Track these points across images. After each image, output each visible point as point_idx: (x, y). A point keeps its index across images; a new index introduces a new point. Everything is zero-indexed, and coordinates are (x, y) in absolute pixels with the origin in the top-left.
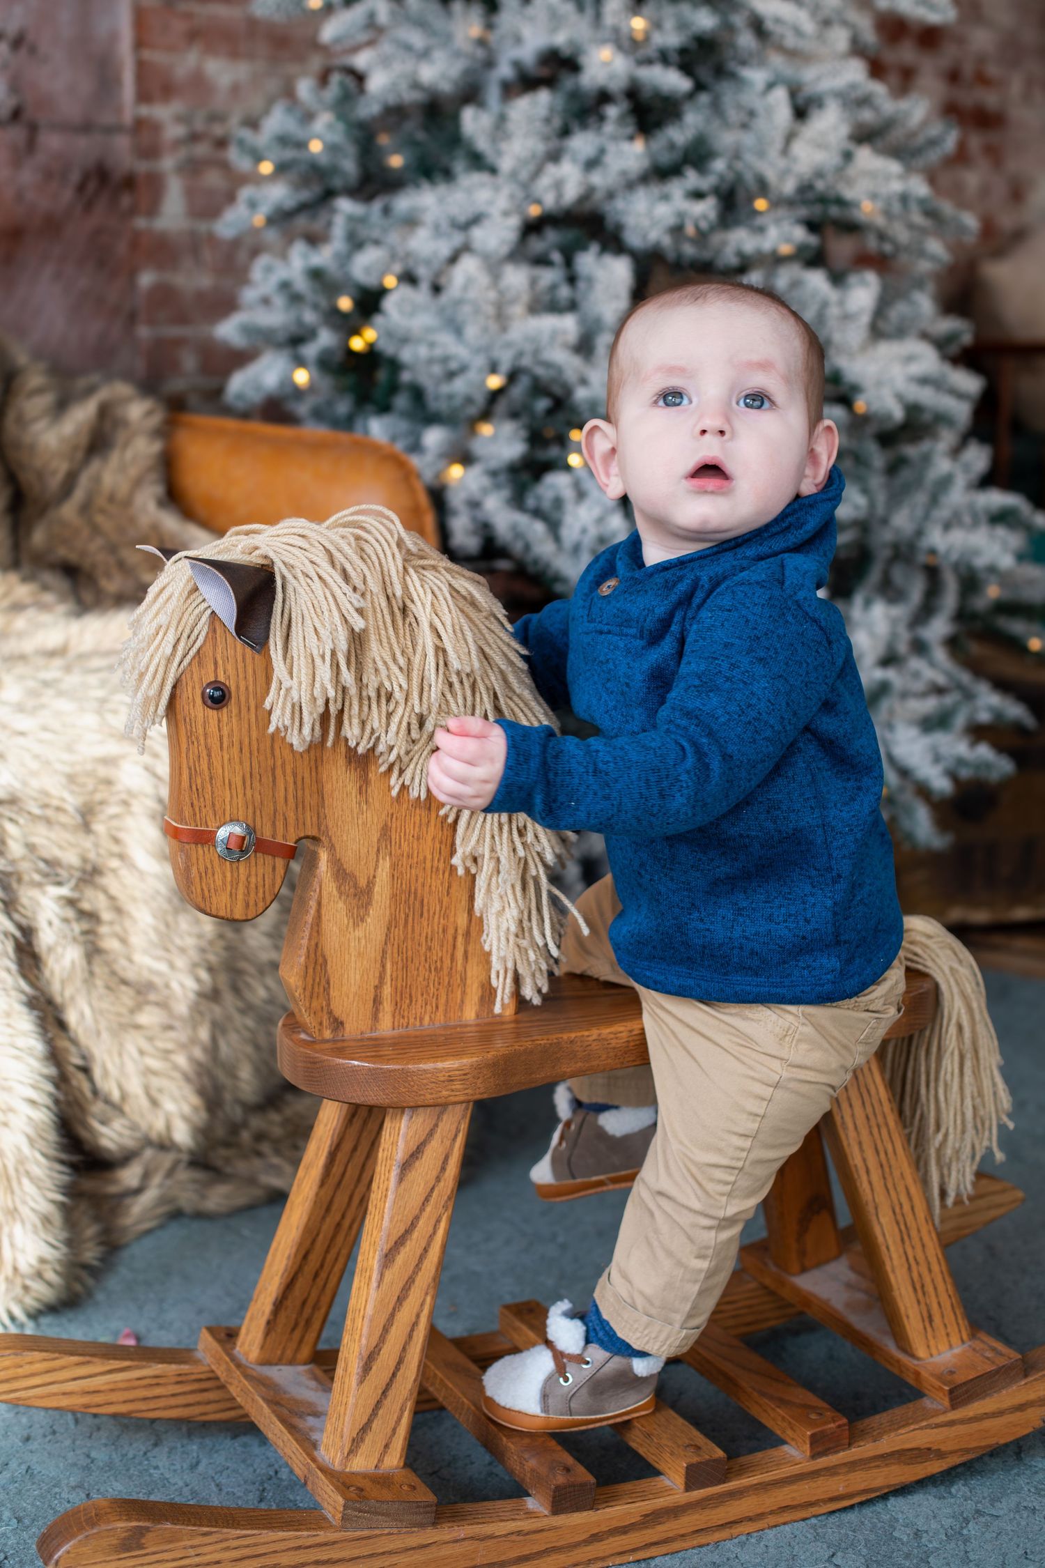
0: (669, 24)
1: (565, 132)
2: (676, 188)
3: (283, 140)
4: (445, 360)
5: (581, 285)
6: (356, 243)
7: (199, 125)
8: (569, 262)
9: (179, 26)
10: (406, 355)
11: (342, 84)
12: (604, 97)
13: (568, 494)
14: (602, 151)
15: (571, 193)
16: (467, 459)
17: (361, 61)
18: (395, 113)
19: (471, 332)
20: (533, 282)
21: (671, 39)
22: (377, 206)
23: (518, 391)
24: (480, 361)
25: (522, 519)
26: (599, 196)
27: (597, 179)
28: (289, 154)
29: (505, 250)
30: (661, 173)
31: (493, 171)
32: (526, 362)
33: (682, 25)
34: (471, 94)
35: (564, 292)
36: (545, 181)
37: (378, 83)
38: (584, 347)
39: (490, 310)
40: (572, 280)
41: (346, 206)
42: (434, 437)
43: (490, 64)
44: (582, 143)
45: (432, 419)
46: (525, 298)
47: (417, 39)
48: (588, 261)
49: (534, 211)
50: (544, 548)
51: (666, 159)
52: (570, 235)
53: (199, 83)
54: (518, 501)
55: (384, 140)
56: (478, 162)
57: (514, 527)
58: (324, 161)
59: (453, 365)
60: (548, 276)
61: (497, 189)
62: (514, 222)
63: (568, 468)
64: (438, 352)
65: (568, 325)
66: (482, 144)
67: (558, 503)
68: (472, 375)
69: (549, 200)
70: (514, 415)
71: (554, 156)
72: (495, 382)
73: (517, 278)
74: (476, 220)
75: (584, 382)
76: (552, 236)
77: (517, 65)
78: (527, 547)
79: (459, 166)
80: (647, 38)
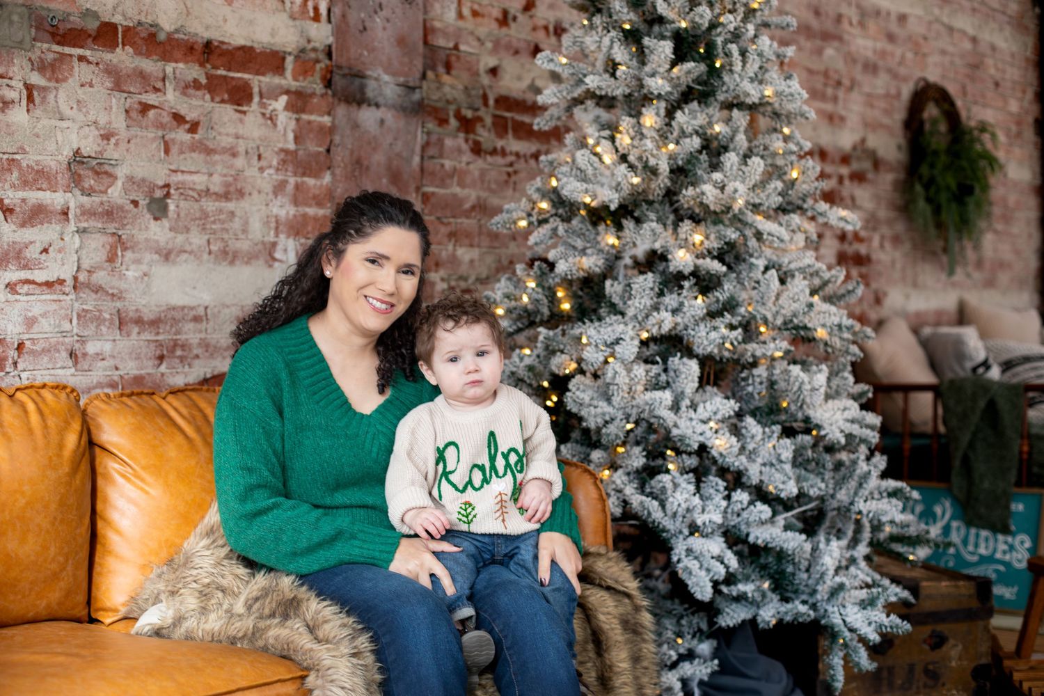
0: (712, 237)
1: (661, 294)
2: (718, 322)
3: (508, 296)
4: (604, 414)
5: (672, 374)
6: (551, 352)
7: (453, 283)
8: (665, 361)
9: (444, 230)
10: (583, 413)
11: (540, 269)
12: (679, 277)
13: (669, 486)
14: (682, 304)
15: (666, 328)
16: (614, 467)
17: (551, 256)
18: (567, 282)
19: (616, 400)
20: (647, 372)
21: (715, 244)
22: (559, 330)
23: (639, 431)
24: (620, 415)
25: (644, 498)
26: (679, 328)
27: (679, 319)
28: (513, 303)
29: (633, 357)
30: (712, 315)
31: (623, 314)
32: (645, 415)
33: (719, 238)
34: (609, 272)
35: (663, 377)
36: (652, 320)
37: (561, 267)
38: (675, 407)
39: (626, 388)
40: (665, 370)
41: (542, 330)
42: (596, 455)
43: (618, 257)
44: (670, 300)
45: (596, 445)
46: (643, 382)
47: (579, 243)
48: (675, 361)
49: (645, 335)
50: (657, 515)
51: (714, 308)
52: (663, 347)
53: (454, 260)
54: (641, 489)
55: (560, 294)
56: (615, 310)
57: (642, 503)
58: (530, 307)
59: (607, 418)
60: (655, 369)
61: (626, 324)
62: (636, 342)
63: (668, 471)
64: (599, 410)
65: (667, 396)
66: (616, 300)
67: (664, 489)
68: (617, 422)
69: (655, 331)
70: (638, 443)
71: (656, 308)
72: (629, 426)
73: (640, 370)
74: (618, 341)
75: (676, 425)
76: (653, 347)
77: (634, 258)
78: (649, 514)
79: (603, 311)
80: (702, 243)
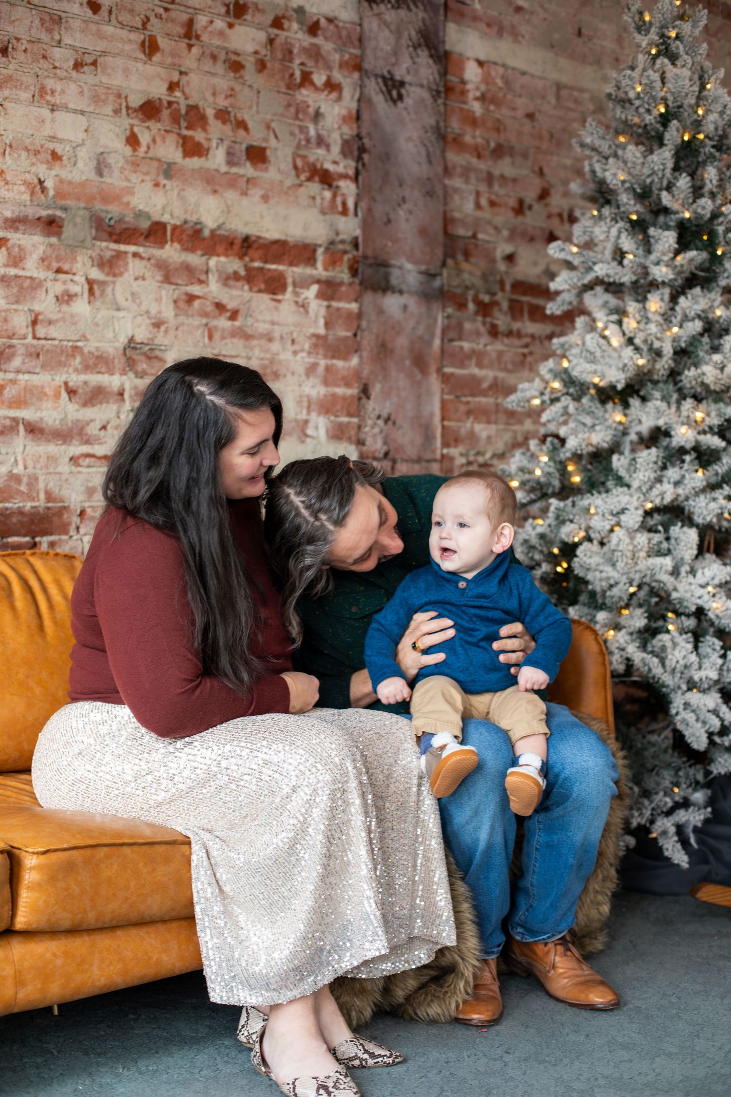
0: (713, 414)
1: (664, 468)
2: (718, 494)
3: (522, 470)
4: (608, 578)
5: (673, 541)
6: (561, 521)
7: (471, 458)
8: (666, 530)
9: (463, 408)
10: (589, 577)
11: (552, 444)
12: (682, 451)
13: (669, 644)
14: (683, 477)
15: (668, 499)
16: (617, 627)
17: (562, 431)
18: (577, 457)
19: (620, 565)
20: (650, 540)
21: (716, 421)
22: (569, 502)
23: (642, 594)
24: (624, 579)
25: (644, 655)
26: (681, 499)
27: (680, 491)
28: (527, 476)
29: (637, 526)
30: (712, 487)
31: (628, 486)
32: (647, 580)
33: (719, 415)
34: (615, 448)
35: (665, 545)
36: (655, 492)
37: (572, 443)
38: (675, 572)
39: (629, 554)
40: (668, 539)
41: (554, 502)
42: (602, 616)
43: (625, 433)
44: (673, 473)
45: (602, 607)
46: (646, 549)
47: (588, 421)
48: (676, 530)
49: (649, 506)
50: (658, 671)
51: (713, 480)
52: (667, 517)
53: (472, 435)
54: (643, 647)
55: (570, 468)
56: (620, 482)
57: (643, 659)
58: (542, 480)
59: (612, 582)
60: (657, 538)
61: (631, 496)
62: (641, 512)
63: (668, 631)
64: (604, 575)
65: (667, 562)
66: (622, 473)
67: (663, 648)
68: (621, 586)
69: (658, 501)
70: (640, 606)
71: (659, 480)
72: (632, 590)
73: (642, 539)
74: (623, 511)
75: (675, 589)
76: (657, 518)
77: (639, 434)
78: (650, 670)
79: (610, 484)
80: (703, 420)
